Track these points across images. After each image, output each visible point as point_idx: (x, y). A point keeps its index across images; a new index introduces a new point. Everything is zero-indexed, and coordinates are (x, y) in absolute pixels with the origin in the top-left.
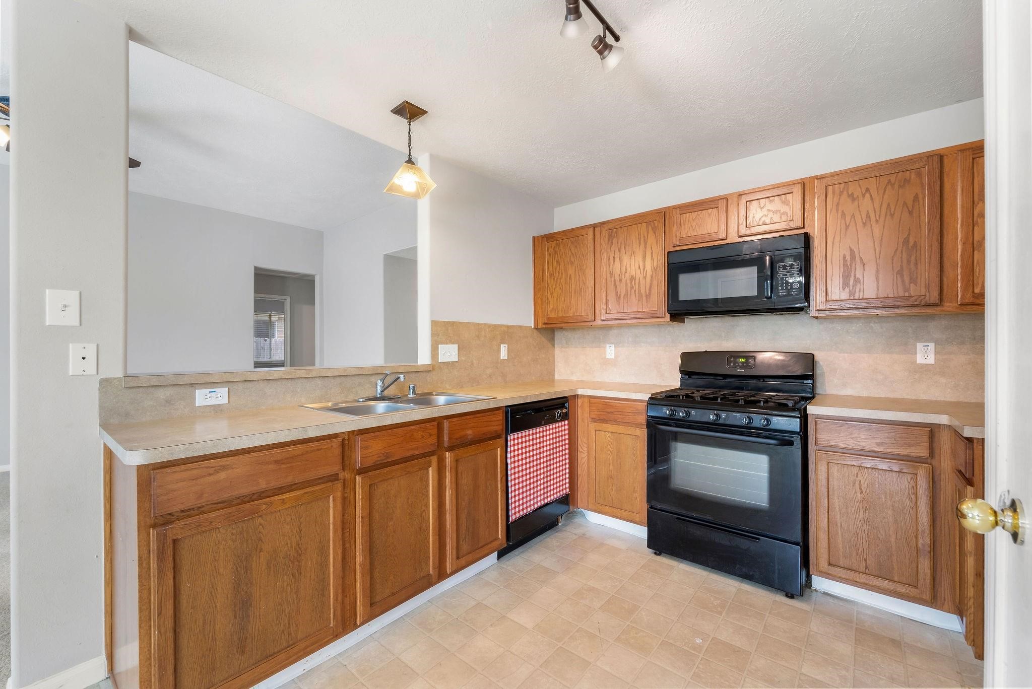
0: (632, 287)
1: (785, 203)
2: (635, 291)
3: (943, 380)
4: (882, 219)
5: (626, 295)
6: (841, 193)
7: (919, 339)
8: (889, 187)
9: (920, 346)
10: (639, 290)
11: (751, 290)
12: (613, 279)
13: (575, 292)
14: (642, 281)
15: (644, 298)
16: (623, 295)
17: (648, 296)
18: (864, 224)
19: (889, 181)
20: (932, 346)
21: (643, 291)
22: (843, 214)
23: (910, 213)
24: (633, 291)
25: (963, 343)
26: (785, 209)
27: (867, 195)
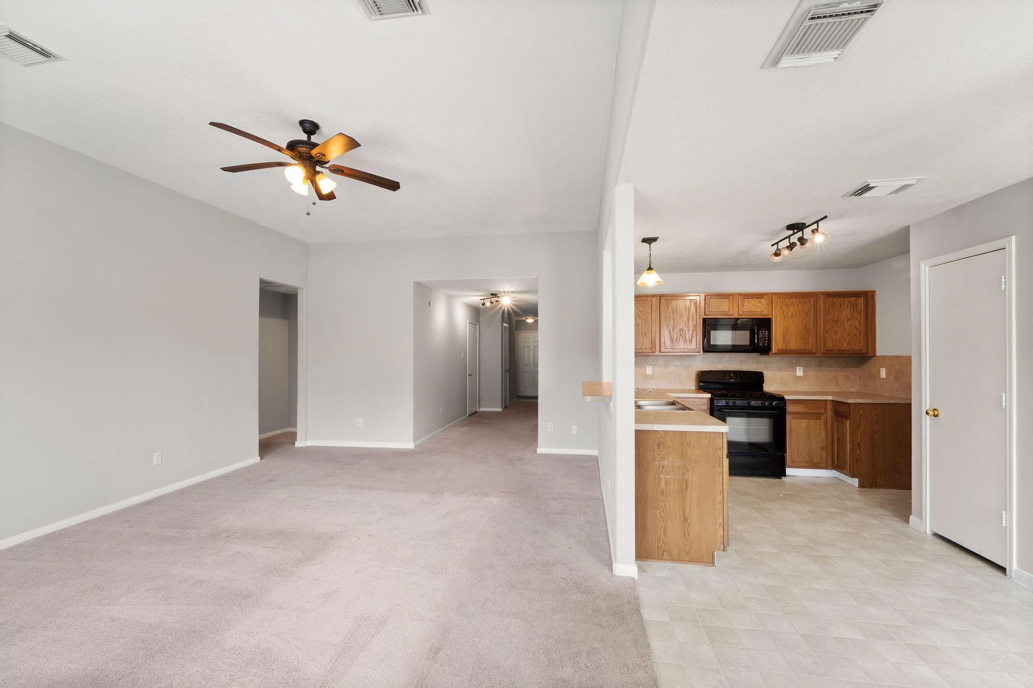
0: (681, 335)
1: (760, 302)
2: (683, 337)
3: (805, 383)
4: (797, 316)
5: (677, 339)
6: (783, 302)
7: (797, 365)
8: (800, 304)
9: (798, 368)
10: (685, 337)
11: (746, 342)
12: (669, 329)
13: (642, 334)
14: (687, 332)
15: (688, 341)
16: (675, 337)
17: (691, 341)
18: (791, 317)
19: (800, 301)
20: (802, 368)
21: (687, 338)
22: (783, 312)
23: (807, 315)
24: (681, 337)
25: (811, 367)
26: (760, 305)
27: (792, 305)
